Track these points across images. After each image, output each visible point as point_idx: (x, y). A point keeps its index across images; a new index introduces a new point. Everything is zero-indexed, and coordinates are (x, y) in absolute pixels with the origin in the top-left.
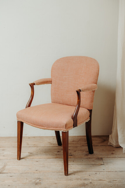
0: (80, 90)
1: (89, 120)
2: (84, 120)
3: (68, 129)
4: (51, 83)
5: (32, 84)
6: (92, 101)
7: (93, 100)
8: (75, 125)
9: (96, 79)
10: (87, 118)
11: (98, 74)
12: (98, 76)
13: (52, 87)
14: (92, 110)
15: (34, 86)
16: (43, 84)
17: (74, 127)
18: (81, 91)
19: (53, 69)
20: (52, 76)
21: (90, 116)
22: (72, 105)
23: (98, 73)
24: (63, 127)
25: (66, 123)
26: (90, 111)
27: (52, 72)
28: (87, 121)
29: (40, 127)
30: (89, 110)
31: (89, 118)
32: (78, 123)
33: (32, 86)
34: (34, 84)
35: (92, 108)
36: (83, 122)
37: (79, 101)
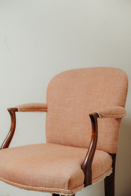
0: (97, 115)
1: (111, 172)
2: (103, 172)
3: (74, 191)
4: (46, 111)
5: (12, 109)
6: (116, 139)
7: (118, 136)
8: (87, 182)
9: (122, 100)
10: (108, 169)
11: (127, 91)
12: (126, 94)
13: (47, 116)
14: (115, 154)
15: (16, 113)
16: (32, 111)
17: (85, 186)
18: (98, 117)
19: (50, 88)
20: (47, 99)
21: (113, 166)
22: (80, 145)
23: (127, 88)
24: (64, 185)
25: (69, 177)
26: (113, 156)
27: (48, 93)
28: (109, 175)
29: (20, 185)
30: (110, 154)
31: (112, 169)
32: (93, 178)
33: (13, 112)
34: (16, 110)
35: (116, 152)
36: (101, 177)
37: (95, 135)
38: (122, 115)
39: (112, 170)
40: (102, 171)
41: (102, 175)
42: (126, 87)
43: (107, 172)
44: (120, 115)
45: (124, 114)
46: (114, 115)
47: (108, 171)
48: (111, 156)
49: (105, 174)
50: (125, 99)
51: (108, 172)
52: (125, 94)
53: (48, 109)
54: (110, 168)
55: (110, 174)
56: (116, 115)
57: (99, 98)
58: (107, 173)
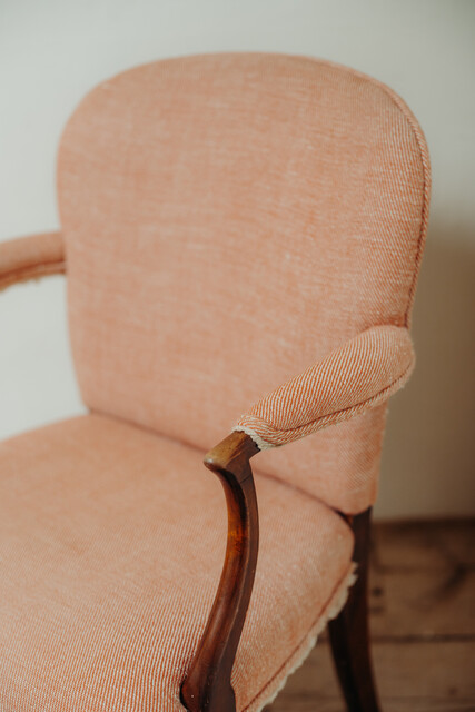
18: (255, 449)
30: (344, 516)
37: (244, 539)
38: (386, 393)
44: (378, 399)
47: (328, 601)
50: (408, 284)
53: (70, 264)
56: (354, 412)
57: (288, 256)
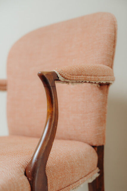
0: (55, 76)
1: (97, 175)
2: (77, 178)
6: (102, 120)
7: (105, 116)
9: (108, 56)
10: (88, 171)
11: (115, 41)
12: (114, 47)
18: (58, 80)
21: (100, 165)
23: (115, 37)
26: (100, 150)
31: (98, 170)
35: (104, 142)
36: (71, 186)
37: (52, 112)
38: (105, 77)
39: (99, 173)
40: (73, 176)
41: (75, 182)
42: (114, 34)
43: (86, 176)
44: (102, 77)
45: (110, 77)
46: (89, 77)
47: (88, 174)
48: (95, 149)
49: (80, 180)
51: (88, 176)
52: (112, 46)
54: (93, 169)
55: (94, 178)
56: (93, 77)
58: (86, 178)
